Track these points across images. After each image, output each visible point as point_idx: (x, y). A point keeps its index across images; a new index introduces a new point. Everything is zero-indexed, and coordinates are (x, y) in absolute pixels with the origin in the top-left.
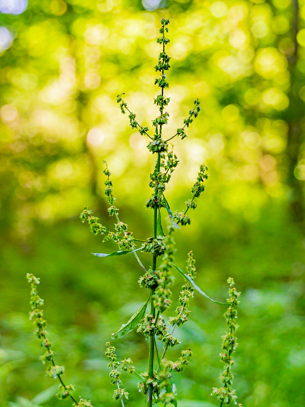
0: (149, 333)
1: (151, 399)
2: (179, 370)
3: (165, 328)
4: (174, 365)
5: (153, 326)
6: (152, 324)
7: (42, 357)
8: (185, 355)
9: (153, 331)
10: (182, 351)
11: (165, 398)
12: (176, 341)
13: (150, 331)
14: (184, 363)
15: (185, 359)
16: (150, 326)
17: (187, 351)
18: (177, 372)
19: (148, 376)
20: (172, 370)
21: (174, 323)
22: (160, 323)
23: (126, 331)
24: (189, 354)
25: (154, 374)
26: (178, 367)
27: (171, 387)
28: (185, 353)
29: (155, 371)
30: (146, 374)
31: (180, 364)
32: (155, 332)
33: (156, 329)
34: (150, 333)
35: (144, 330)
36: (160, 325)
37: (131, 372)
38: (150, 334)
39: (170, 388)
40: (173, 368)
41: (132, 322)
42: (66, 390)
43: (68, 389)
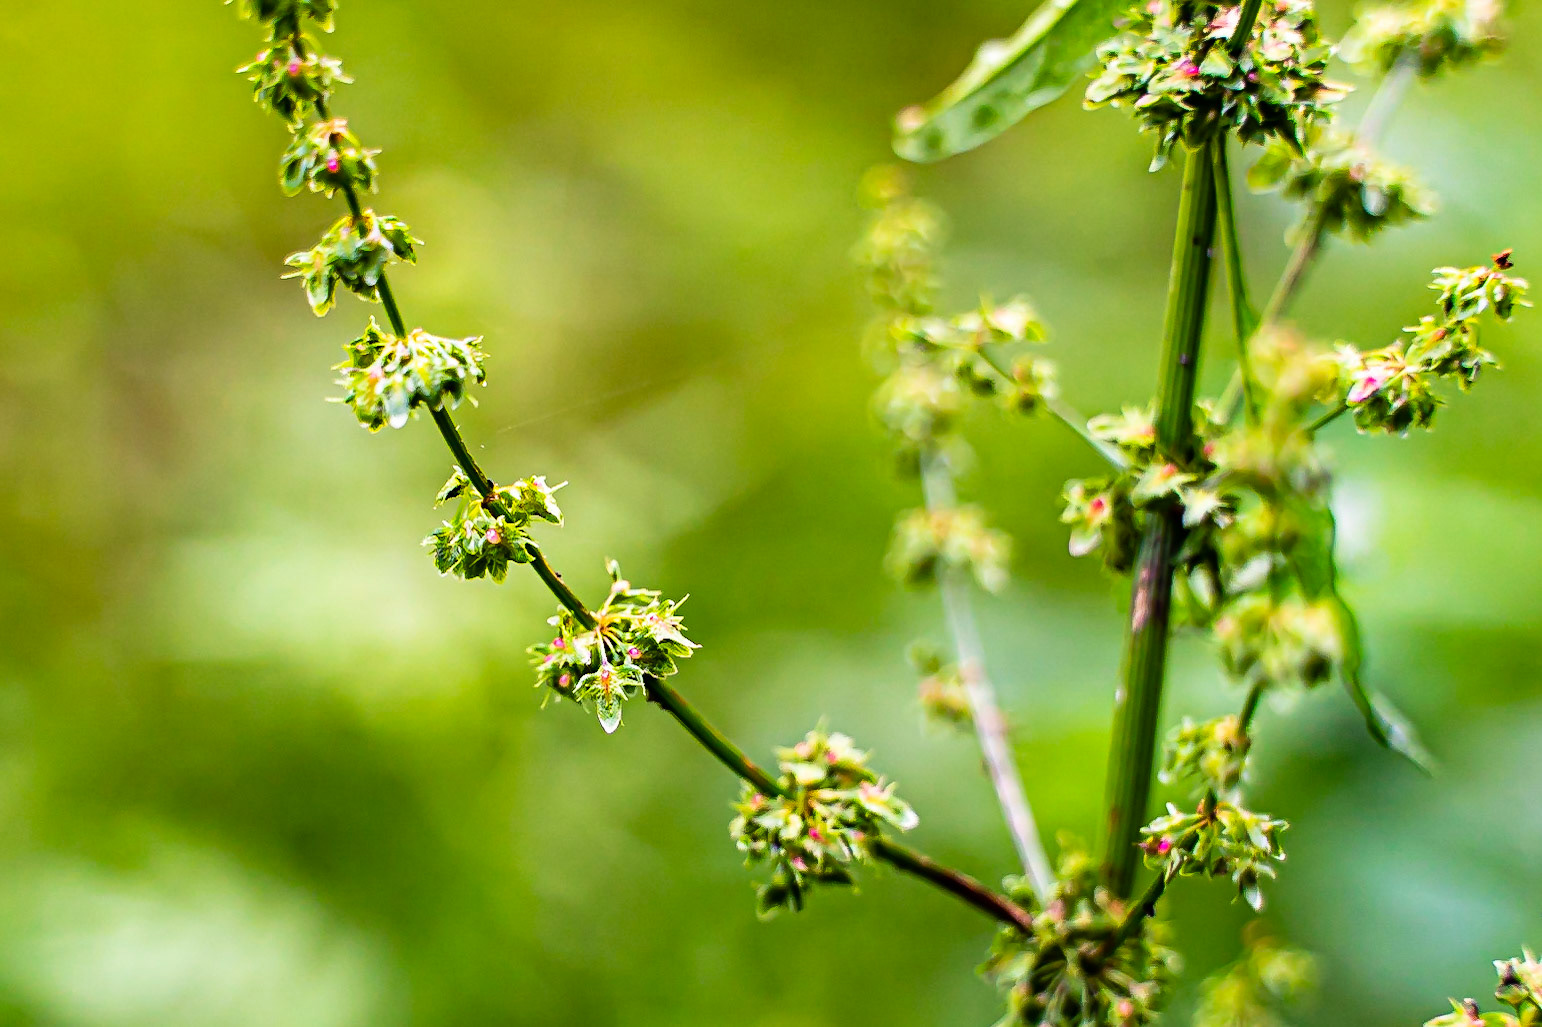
0: (1178, 114)
1: (1161, 609)
2: (1402, 419)
3: (1315, 86)
4: (1365, 375)
5: (1217, 64)
6: (1211, 43)
7: (303, 257)
8: (1467, 304)
9: (1219, 108)
10: (1443, 270)
11: (1255, 642)
12: (1394, 199)
13: (1193, 99)
14: (1445, 366)
15: (1458, 335)
16: (1198, 61)
17: (1480, 272)
18: (1382, 431)
19: (1152, 448)
20: (1343, 408)
21: (1394, 54)
22: (1275, 43)
23: (1004, 95)
24: (1498, 298)
25: (1200, 430)
26: (1390, 396)
27: (1326, 539)
28: (1463, 284)
29: (1210, 409)
30: (1137, 425)
31: (1414, 368)
32: (1233, 113)
33: (1241, 85)
34: (1188, 119)
35: (1143, 91)
36: (1274, 54)
37: (1028, 404)
38: (1192, 125)
39: (1318, 542)
40: (1358, 393)
41: (1059, 28)
42: (495, 512)
43: (510, 510)
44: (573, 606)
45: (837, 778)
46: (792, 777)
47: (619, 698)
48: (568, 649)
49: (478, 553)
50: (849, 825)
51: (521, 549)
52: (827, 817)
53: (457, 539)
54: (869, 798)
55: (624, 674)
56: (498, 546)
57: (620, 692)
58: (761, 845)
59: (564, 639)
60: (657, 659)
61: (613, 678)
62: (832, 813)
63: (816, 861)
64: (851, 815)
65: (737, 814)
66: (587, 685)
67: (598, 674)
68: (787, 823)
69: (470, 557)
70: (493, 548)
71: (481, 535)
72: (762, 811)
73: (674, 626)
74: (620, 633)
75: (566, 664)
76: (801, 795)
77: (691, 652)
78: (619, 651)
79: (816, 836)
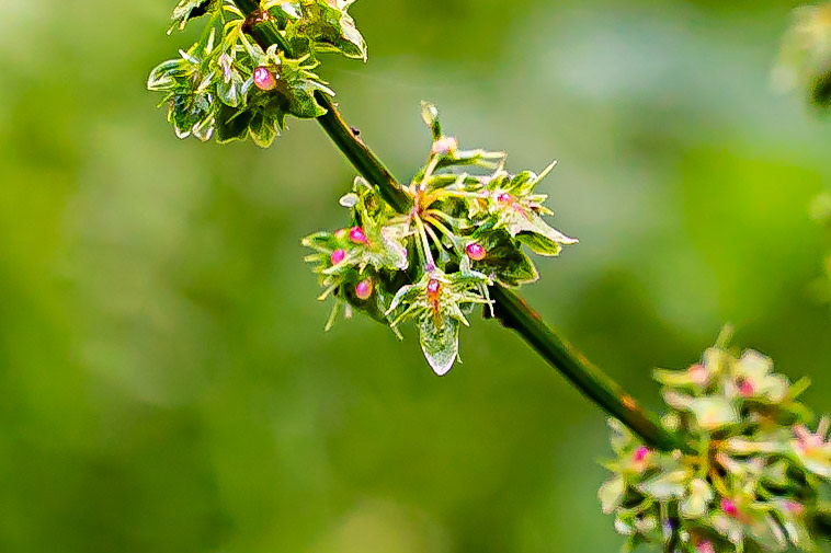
42: (262, 39)
43: (283, 33)
44: (377, 178)
45: (754, 418)
46: (685, 416)
47: (454, 321)
48: (373, 245)
49: (241, 105)
50: (777, 491)
51: (306, 98)
52: (745, 479)
53: (206, 83)
54: (807, 451)
55: (461, 285)
56: (272, 93)
57: (456, 312)
58: (650, 523)
59: (367, 231)
60: (507, 259)
61: (446, 291)
62: (750, 474)
63: (733, 547)
64: (778, 475)
65: (611, 476)
66: (405, 302)
67: (422, 284)
68: (688, 493)
69: (226, 110)
70: (264, 96)
71: (244, 75)
72: (650, 473)
73: (533, 208)
74: (449, 219)
75: (369, 267)
76: (704, 445)
77: (559, 249)
78: (449, 246)
79: (731, 511)
